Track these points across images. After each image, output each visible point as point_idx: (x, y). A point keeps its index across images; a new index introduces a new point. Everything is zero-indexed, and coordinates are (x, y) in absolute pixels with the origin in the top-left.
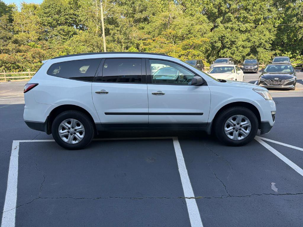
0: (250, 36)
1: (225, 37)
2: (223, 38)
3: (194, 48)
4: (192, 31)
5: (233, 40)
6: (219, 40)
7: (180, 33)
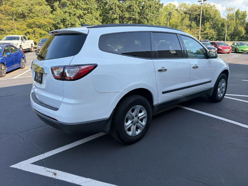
0: (85, 21)
1: (66, 19)
2: (65, 20)
3: (39, 27)
4: (33, 11)
5: (73, 23)
6: (61, 22)
7: (20, 10)
